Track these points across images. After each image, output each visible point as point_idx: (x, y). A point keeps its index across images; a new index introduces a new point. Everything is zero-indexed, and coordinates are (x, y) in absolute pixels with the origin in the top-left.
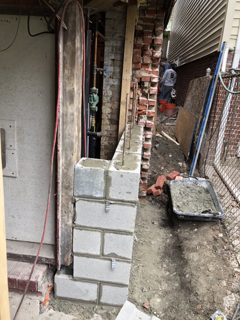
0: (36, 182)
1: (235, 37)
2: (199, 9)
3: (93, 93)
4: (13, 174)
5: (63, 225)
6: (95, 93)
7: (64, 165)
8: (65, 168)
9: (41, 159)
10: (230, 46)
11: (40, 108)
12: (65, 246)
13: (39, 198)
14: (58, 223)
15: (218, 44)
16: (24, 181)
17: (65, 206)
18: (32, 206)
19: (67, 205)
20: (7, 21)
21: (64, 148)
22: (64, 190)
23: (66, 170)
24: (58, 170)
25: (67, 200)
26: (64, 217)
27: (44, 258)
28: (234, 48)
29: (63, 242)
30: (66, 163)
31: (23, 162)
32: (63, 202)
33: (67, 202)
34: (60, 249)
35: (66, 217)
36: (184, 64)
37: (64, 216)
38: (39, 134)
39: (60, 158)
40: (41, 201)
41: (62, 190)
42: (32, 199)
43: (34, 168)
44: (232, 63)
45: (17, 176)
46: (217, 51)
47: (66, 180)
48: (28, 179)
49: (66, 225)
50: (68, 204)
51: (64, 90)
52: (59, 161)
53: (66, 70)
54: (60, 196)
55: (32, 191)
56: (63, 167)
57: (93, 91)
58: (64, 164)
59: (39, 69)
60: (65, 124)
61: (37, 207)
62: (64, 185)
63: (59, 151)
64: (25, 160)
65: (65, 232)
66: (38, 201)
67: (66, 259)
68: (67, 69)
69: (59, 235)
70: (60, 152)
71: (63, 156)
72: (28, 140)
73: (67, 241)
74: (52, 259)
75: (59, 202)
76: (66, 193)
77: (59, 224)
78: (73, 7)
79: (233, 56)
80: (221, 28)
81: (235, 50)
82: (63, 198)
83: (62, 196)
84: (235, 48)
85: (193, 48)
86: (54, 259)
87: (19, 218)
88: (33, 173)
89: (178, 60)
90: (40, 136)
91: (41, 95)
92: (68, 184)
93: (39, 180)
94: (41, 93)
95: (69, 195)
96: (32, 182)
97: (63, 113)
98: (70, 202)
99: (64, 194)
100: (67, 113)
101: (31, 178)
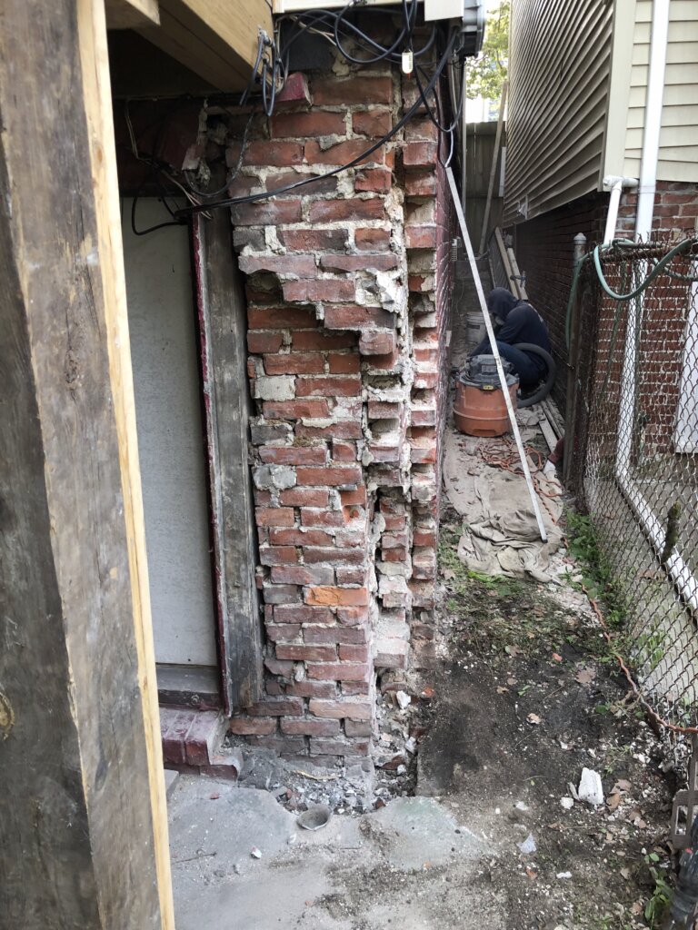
0: (169, 530)
1: (636, 154)
2: (561, 74)
5: (232, 617)
7: (225, 487)
8: (227, 494)
10: (626, 177)
11: (168, 373)
12: (239, 663)
13: (177, 564)
14: (221, 612)
15: (598, 172)
17: (233, 574)
19: (236, 573)
21: (222, 453)
22: (228, 541)
23: (229, 499)
24: (213, 498)
25: (236, 562)
26: (232, 599)
27: (196, 693)
28: (636, 181)
29: (234, 654)
30: (228, 483)
32: (228, 565)
33: (235, 567)
34: (228, 670)
35: (236, 598)
36: (538, 214)
37: (233, 596)
38: (168, 428)
39: (215, 473)
41: (225, 542)
43: (162, 501)
44: (635, 217)
46: (596, 189)
47: (231, 519)
49: (238, 616)
50: (238, 570)
51: (215, 337)
52: (214, 479)
54: (221, 553)
56: (224, 493)
58: (223, 485)
60: (220, 404)
61: (174, 585)
62: (227, 529)
63: (212, 459)
65: (237, 630)
66: (176, 571)
67: (242, 693)
69: (223, 638)
70: (214, 460)
71: (222, 470)
73: (241, 653)
74: (212, 695)
75: (219, 566)
76: (233, 547)
77: (222, 615)
79: (637, 199)
80: (602, 134)
81: (638, 186)
82: (227, 558)
83: (225, 553)
84: (639, 179)
85: (555, 174)
86: (216, 694)
89: (526, 203)
90: (171, 431)
91: (168, 348)
92: (235, 528)
93: (174, 525)
94: (167, 344)
95: (238, 551)
96: (161, 530)
97: (215, 382)
98: (243, 566)
99: (228, 549)
100: (223, 381)
101: (158, 522)
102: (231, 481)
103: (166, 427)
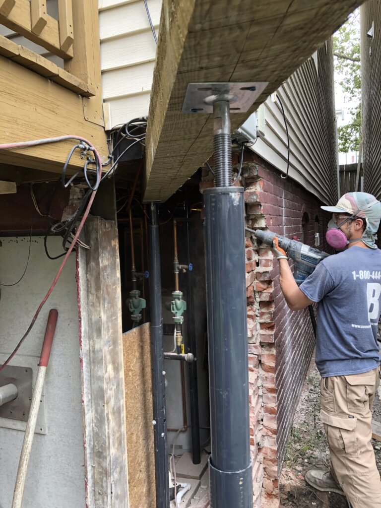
0: (69, 443)
3: (175, 298)
4: (41, 429)
6: (179, 299)
7: (95, 421)
8: (95, 426)
9: (74, 409)
13: (73, 467)
16: (54, 440)
17: (98, 483)
18: (64, 479)
19: (100, 483)
20: (35, 241)
22: (96, 459)
23: (97, 429)
25: (100, 475)
26: (98, 502)
30: (96, 418)
31: (53, 413)
32: (96, 477)
33: (100, 478)
35: (101, 501)
37: (98, 500)
38: (70, 375)
39: (86, 411)
40: (76, 472)
41: (94, 459)
42: (64, 469)
43: (65, 422)
45: (47, 432)
47: (98, 443)
48: (60, 439)
50: (102, 482)
51: (90, 320)
52: (85, 416)
53: (90, 295)
54: (89, 469)
55: (64, 456)
56: (94, 424)
57: (175, 296)
58: (94, 419)
59: (69, 292)
61: (70, 481)
62: (95, 451)
64: (55, 411)
66: (72, 472)
68: (91, 293)
70: (85, 403)
71: (93, 409)
72: (59, 382)
75: (87, 478)
76: (99, 464)
78: (95, 223)
82: (95, 471)
83: (94, 467)
87: (49, 497)
88: (65, 428)
90: (71, 377)
91: (71, 324)
92: (100, 450)
93: (72, 439)
94: (71, 321)
95: (102, 467)
96: (64, 442)
97: (90, 350)
98: (105, 479)
99: (96, 465)
100: (94, 349)
101: (63, 436)
102: (98, 417)
103: (69, 374)
